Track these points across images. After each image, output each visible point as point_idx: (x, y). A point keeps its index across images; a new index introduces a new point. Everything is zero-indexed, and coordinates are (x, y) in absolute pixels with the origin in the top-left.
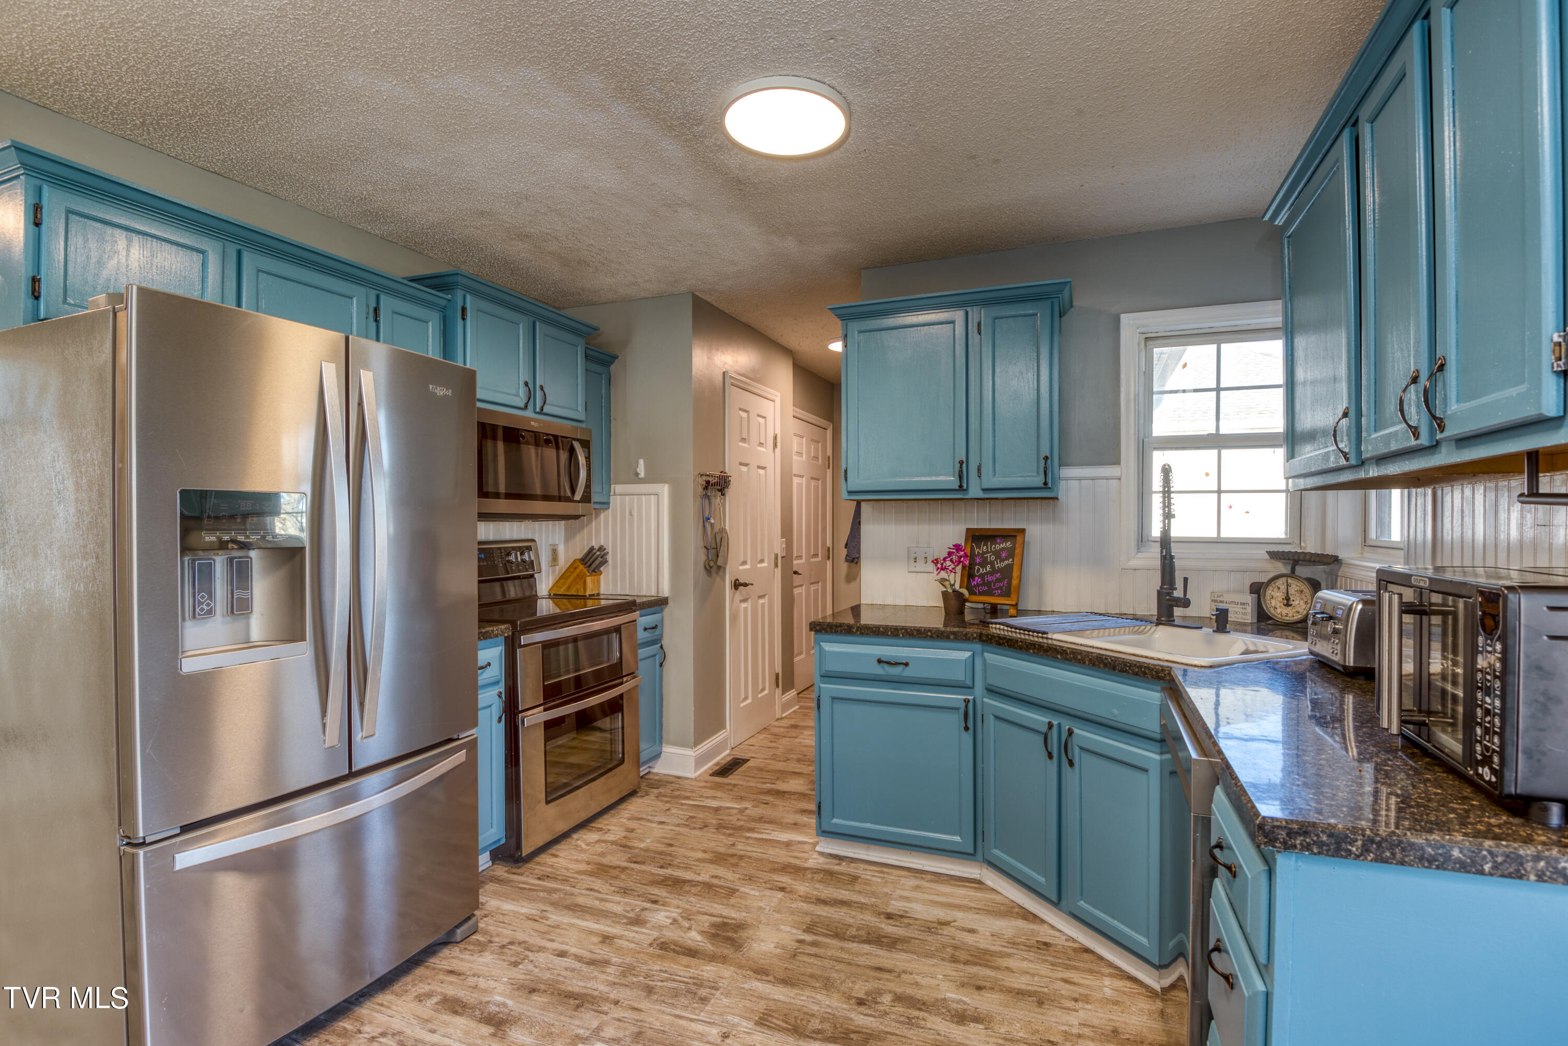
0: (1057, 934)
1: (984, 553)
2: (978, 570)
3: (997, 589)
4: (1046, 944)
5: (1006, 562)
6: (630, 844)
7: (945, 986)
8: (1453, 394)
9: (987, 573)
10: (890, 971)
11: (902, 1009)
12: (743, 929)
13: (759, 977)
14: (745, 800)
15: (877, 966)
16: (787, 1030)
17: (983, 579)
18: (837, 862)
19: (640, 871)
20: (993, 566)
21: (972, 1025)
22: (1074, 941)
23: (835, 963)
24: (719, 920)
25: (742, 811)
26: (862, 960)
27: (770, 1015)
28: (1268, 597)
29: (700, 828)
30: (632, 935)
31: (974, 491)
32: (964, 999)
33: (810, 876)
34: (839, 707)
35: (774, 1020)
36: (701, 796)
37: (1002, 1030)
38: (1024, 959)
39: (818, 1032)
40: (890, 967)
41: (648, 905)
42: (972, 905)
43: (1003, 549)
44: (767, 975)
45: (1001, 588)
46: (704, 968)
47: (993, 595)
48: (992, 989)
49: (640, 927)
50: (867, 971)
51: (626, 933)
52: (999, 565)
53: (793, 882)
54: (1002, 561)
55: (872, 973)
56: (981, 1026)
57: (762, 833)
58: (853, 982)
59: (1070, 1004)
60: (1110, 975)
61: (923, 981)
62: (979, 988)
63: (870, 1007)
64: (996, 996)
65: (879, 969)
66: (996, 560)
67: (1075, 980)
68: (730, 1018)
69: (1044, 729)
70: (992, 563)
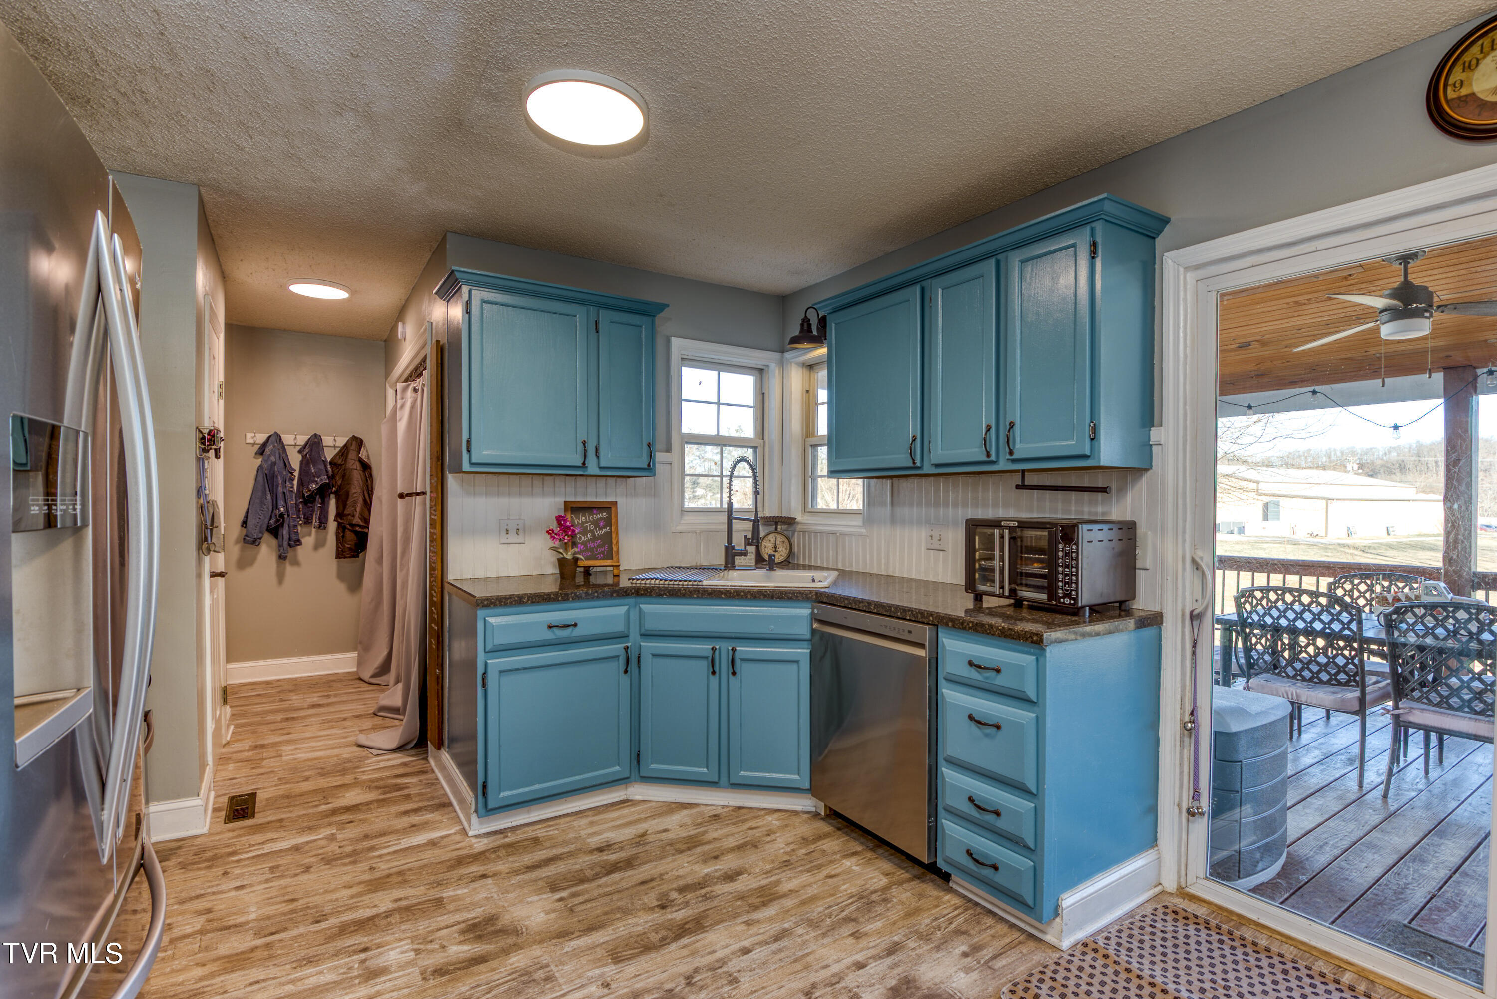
0: (714, 808)
1: (583, 523)
2: (580, 538)
3: (600, 554)
4: (715, 816)
5: (605, 530)
6: (225, 924)
7: (696, 868)
8: (1018, 439)
9: (588, 541)
10: (652, 880)
11: (692, 894)
12: (497, 919)
13: (567, 938)
14: (320, 828)
15: (640, 881)
16: (641, 952)
17: (586, 546)
18: (502, 836)
19: (294, 938)
20: (593, 534)
21: (740, 877)
22: (727, 807)
23: (610, 897)
24: (462, 926)
25: (332, 838)
26: (624, 884)
27: (617, 953)
28: (763, 547)
29: (303, 872)
30: (388, 984)
31: (593, 469)
32: (716, 868)
33: (493, 856)
34: (505, 679)
35: (624, 953)
36: (250, 846)
37: (758, 871)
38: (716, 830)
39: (663, 939)
40: (649, 877)
41: (363, 956)
42: (643, 816)
43: (601, 519)
44: (573, 933)
45: (603, 553)
46: (511, 961)
47: (597, 559)
48: (722, 854)
49: (386, 975)
50: (638, 888)
51: (378, 987)
52: (598, 533)
53: (486, 867)
54: (601, 529)
55: (643, 887)
56: (745, 875)
57: (389, 846)
58: (639, 899)
59: (769, 839)
60: (766, 814)
61: (681, 872)
62: (716, 858)
63: (673, 906)
64: (730, 856)
65: (643, 883)
66: (595, 528)
67: (754, 826)
68: (590, 974)
69: (710, 654)
70: (592, 532)
